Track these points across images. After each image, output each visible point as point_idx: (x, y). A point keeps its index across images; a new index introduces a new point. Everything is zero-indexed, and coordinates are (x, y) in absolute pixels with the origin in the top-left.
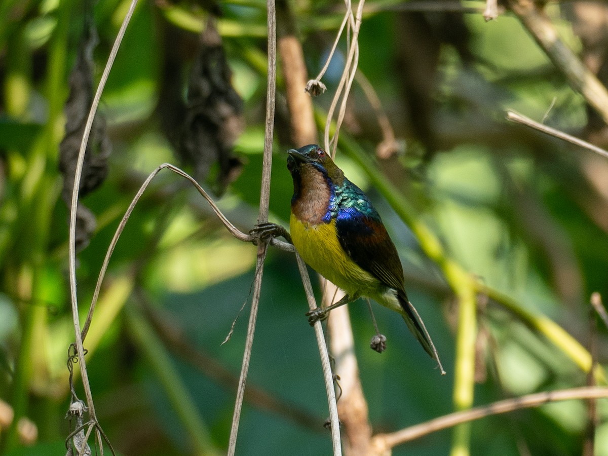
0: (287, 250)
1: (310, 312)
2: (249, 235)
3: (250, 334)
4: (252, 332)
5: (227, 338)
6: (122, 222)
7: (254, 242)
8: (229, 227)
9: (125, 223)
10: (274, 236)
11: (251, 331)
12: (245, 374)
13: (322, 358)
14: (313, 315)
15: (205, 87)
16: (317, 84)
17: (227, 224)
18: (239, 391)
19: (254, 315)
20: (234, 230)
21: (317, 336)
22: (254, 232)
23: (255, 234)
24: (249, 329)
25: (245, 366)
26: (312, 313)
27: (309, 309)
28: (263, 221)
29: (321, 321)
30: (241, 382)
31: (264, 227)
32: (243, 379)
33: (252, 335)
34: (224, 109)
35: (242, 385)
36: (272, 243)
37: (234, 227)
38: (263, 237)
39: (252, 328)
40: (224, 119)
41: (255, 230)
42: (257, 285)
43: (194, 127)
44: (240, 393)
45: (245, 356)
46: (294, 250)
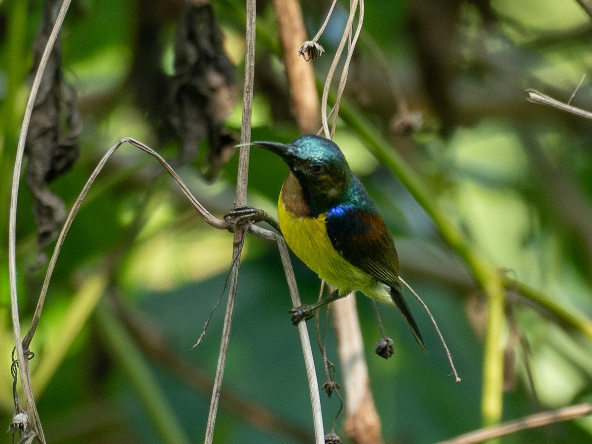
0: (268, 238)
1: (293, 310)
2: (225, 221)
3: (226, 336)
4: (228, 333)
5: (199, 341)
6: (76, 204)
7: (230, 229)
8: (201, 211)
9: (79, 205)
10: (254, 222)
11: (226, 332)
12: (220, 382)
13: (307, 364)
14: (296, 314)
15: (192, 53)
16: (313, 46)
17: (199, 208)
18: (212, 402)
19: (229, 314)
20: (207, 216)
21: (302, 339)
22: (229, 217)
23: (231, 219)
24: (224, 330)
25: (220, 373)
26: (294, 312)
27: (292, 306)
28: (241, 204)
29: (306, 320)
30: (214, 391)
31: (242, 211)
32: (217, 388)
33: (227, 337)
34: (215, 79)
35: (216, 395)
36: (250, 231)
37: (207, 212)
38: (240, 223)
39: (227, 329)
40: (214, 90)
41: (231, 215)
42: (233, 279)
43: (179, 100)
44: (214, 404)
45: (220, 361)
46: (276, 238)
